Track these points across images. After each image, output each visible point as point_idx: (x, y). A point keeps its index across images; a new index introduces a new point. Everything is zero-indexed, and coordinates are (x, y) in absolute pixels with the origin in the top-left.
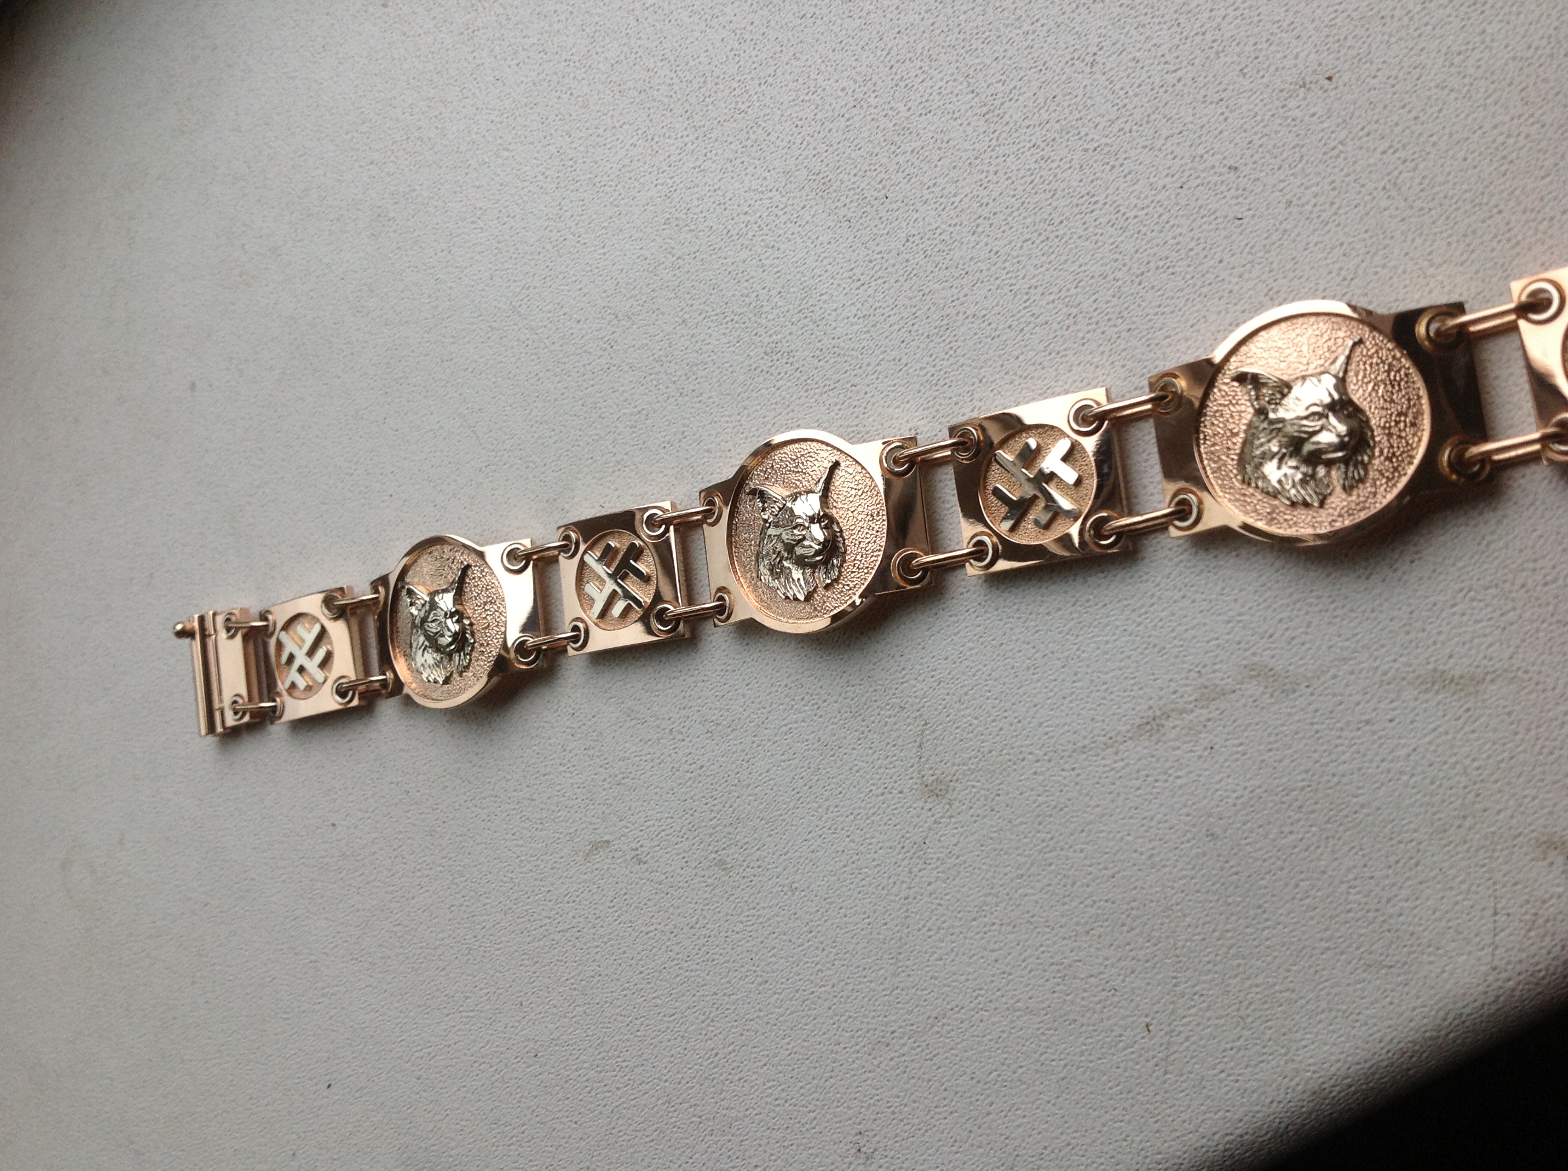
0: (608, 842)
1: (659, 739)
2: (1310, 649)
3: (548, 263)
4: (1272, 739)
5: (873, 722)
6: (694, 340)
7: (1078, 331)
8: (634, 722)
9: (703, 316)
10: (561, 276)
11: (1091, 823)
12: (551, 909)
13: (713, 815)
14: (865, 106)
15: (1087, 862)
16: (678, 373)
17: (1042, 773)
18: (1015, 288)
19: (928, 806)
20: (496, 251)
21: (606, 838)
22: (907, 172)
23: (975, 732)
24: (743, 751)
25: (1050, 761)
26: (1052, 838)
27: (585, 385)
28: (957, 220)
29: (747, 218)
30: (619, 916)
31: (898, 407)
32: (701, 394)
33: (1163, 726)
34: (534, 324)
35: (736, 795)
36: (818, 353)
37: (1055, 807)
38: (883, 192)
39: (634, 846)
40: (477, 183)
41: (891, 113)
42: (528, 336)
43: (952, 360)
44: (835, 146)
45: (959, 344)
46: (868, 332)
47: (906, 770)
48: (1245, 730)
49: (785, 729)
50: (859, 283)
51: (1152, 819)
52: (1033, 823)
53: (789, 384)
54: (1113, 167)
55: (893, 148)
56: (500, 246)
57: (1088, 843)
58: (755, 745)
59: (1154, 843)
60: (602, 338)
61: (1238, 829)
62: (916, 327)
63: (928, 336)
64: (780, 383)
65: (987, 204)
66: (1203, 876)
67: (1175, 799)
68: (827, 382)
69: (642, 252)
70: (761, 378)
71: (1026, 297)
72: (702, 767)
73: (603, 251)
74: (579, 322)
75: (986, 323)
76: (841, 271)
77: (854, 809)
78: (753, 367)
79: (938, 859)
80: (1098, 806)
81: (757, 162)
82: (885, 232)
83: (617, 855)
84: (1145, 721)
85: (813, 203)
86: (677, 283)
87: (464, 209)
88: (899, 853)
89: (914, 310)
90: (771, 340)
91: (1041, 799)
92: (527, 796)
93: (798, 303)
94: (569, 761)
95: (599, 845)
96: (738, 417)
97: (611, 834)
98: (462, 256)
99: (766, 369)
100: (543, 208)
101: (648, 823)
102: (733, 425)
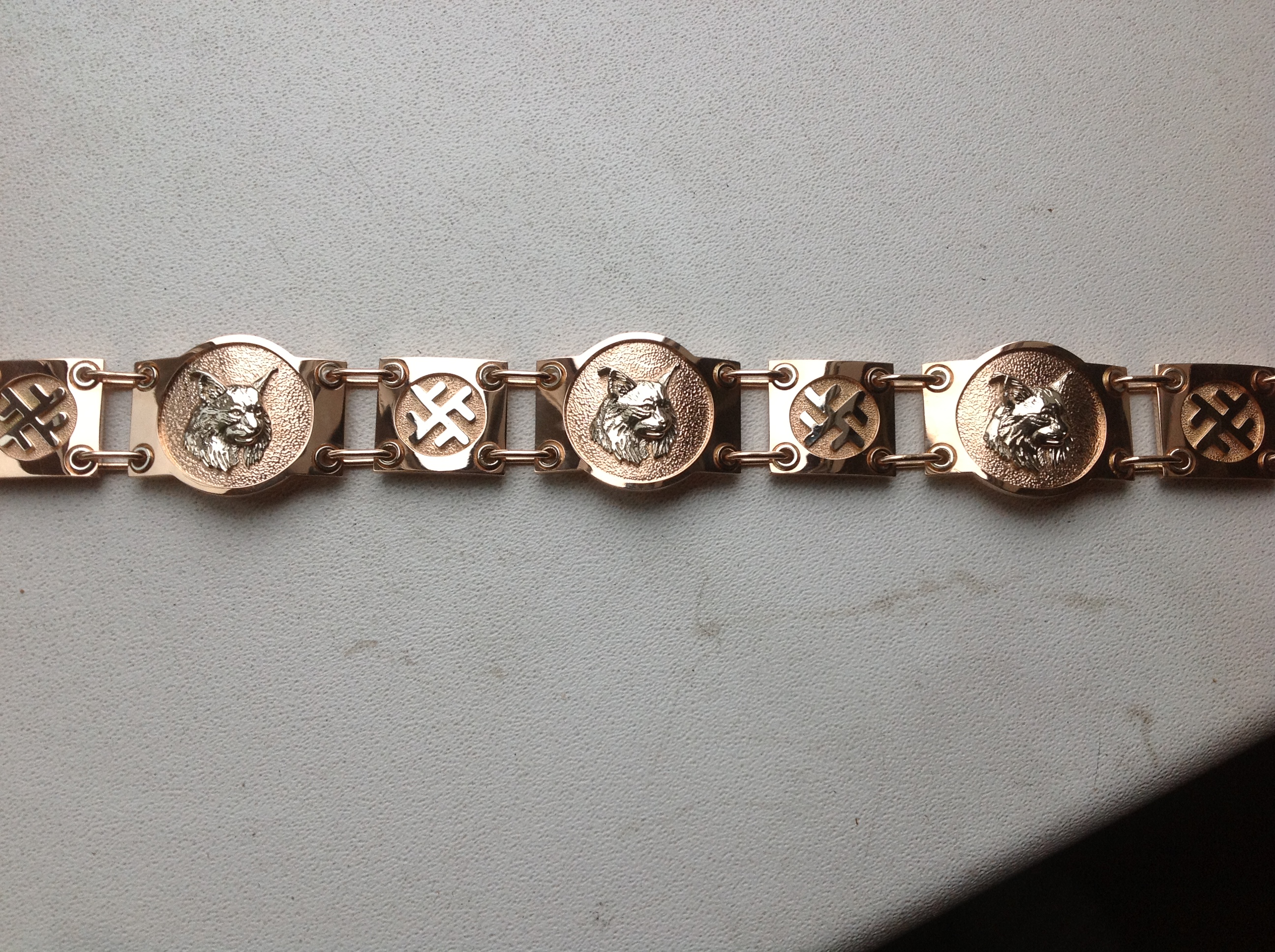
0: (375, 642)
1: (447, 558)
2: (999, 567)
3: (395, 137)
4: (968, 623)
5: (661, 572)
6: (538, 241)
7: (864, 321)
8: (422, 541)
9: (550, 224)
10: (407, 152)
11: (831, 668)
12: (296, 698)
13: (495, 629)
14: (718, 117)
15: (825, 696)
16: (518, 263)
17: (798, 628)
18: (822, 279)
19: (700, 642)
20: (337, 110)
21: (374, 638)
22: (746, 173)
23: (749, 590)
24: (534, 579)
25: (805, 619)
26: (799, 676)
27: (418, 247)
28: (781, 220)
29: (603, 163)
30: (377, 709)
31: (717, 338)
32: (538, 285)
33: (893, 604)
34: (370, 183)
35: (522, 614)
36: (652, 281)
37: (805, 654)
38: (725, 181)
39: (404, 648)
40: (329, 49)
41: (738, 127)
42: (362, 190)
43: (765, 316)
44: (689, 136)
45: (771, 306)
46: (699, 277)
47: (685, 612)
48: (950, 615)
49: (579, 566)
50: (696, 240)
51: (877, 669)
52: (786, 663)
53: (623, 298)
54: (902, 220)
55: (737, 153)
56: (343, 107)
57: (827, 682)
58: (546, 576)
59: (876, 687)
60: (443, 214)
61: (938, 682)
62: (738, 285)
63: (748, 294)
64: (614, 296)
65: (807, 216)
66: (909, 713)
67: (896, 657)
68: (658, 305)
69: (497, 157)
70: (598, 287)
71: (827, 288)
72: (490, 587)
73: (457, 145)
74: (420, 194)
75: (796, 297)
76: (682, 227)
77: (634, 638)
78: (592, 277)
79: (703, 684)
80: (838, 656)
81: (619, 125)
82: (723, 210)
83: (383, 654)
84: (880, 599)
85: (664, 170)
86: (528, 192)
87: (310, 65)
88: (670, 677)
89: (739, 272)
90: (611, 260)
91: (795, 646)
92: (287, 591)
93: (639, 239)
94: (342, 566)
95: (364, 644)
96: (572, 312)
97: (380, 635)
98: (298, 102)
99: (603, 281)
100: (398, 91)
101: (424, 630)
102: (566, 316)
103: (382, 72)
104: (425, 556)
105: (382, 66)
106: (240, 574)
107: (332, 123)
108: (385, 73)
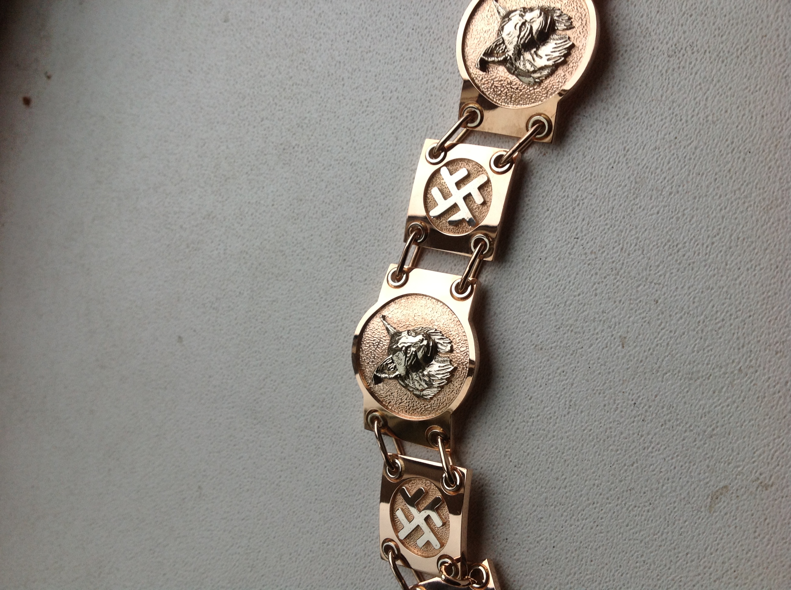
0: (725, 487)
1: (731, 383)
3: (440, 102)
8: (698, 382)
12: (697, 567)
20: (392, 120)
21: (722, 484)
30: (769, 541)
32: (627, 114)
36: (717, 33)
39: (753, 477)
40: (356, 85)
53: (703, 66)
56: (394, 114)
64: (695, 70)
68: (738, 47)
70: (676, 75)
72: (787, 382)
78: (664, 71)
83: (740, 493)
87: (352, 107)
90: (669, 45)
92: (625, 488)
93: (678, 10)
94: (651, 442)
95: (718, 493)
96: (671, 111)
97: (725, 479)
98: (365, 138)
99: (676, 66)
100: (418, 70)
101: (758, 453)
102: (668, 119)
103: (398, 68)
104: (711, 392)
105: (396, 64)
106: (581, 496)
107: (395, 131)
108: (401, 67)
